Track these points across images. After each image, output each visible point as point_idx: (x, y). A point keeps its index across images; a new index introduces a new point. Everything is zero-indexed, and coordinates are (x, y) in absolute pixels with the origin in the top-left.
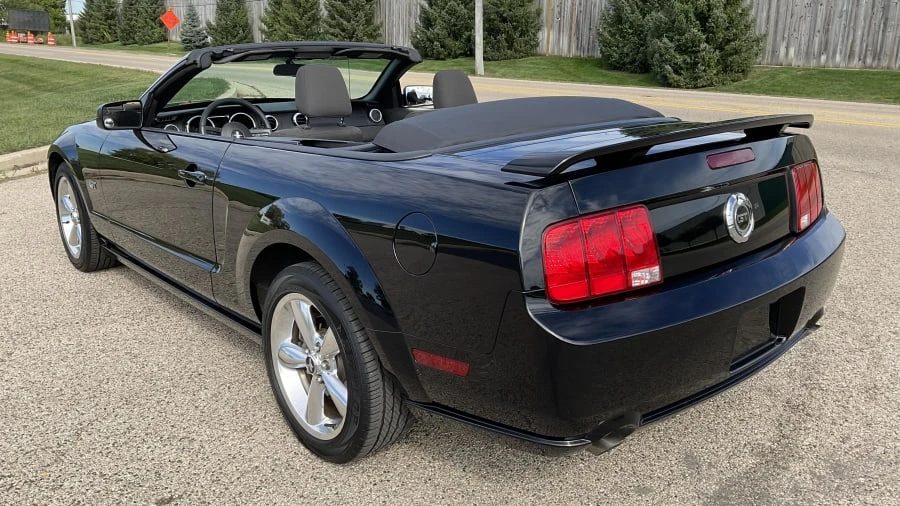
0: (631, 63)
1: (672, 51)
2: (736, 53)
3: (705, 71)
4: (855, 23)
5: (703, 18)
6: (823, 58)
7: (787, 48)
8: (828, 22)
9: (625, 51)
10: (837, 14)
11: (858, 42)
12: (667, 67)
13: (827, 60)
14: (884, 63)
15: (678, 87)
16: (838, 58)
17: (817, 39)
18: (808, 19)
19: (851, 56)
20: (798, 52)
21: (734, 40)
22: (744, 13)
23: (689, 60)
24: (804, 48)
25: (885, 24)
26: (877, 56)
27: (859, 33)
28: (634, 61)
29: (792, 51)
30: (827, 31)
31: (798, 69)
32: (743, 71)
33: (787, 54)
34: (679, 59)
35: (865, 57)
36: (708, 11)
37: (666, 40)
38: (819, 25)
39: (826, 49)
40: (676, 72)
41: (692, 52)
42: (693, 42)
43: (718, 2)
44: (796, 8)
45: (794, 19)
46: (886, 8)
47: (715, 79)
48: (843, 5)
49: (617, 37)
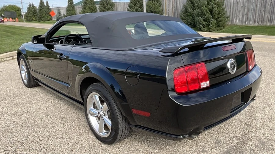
1: (202, 21)
2: (221, 21)
3: (212, 27)
4: (256, 12)
5: (211, 11)
6: (247, 22)
7: (236, 20)
8: (248, 12)
10: (251, 9)
11: (257, 17)
12: (201, 25)
13: (248, 23)
14: (265, 24)
15: (204, 31)
16: (251, 22)
17: (245, 17)
18: (242, 11)
19: (255, 22)
20: (239, 21)
21: (220, 17)
22: (223, 10)
23: (207, 23)
24: (241, 19)
25: (265, 12)
26: (262, 22)
27: (257, 15)
28: (191, 24)
29: (237, 21)
30: (248, 14)
31: (239, 26)
32: (223, 27)
34: (204, 23)
35: (259, 22)
36: (213, 9)
37: (200, 18)
38: (245, 13)
39: (247, 20)
40: (203, 27)
41: (208, 21)
42: (208, 18)
43: (216, 6)
44: (239, 8)
45: (238, 11)
46: (265, 8)
47: (215, 29)
48: (252, 7)
49: (186, 17)
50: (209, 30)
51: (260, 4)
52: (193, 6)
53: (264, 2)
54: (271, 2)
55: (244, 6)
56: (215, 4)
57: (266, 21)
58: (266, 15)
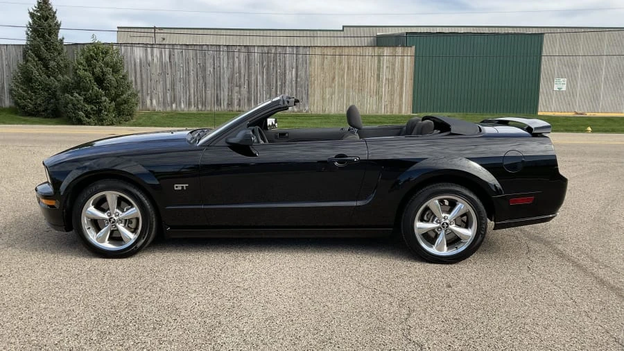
0: (43, 111)
1: (82, 102)
2: (125, 103)
3: (107, 115)
4: (189, 85)
5: (100, 81)
6: (174, 106)
7: (151, 100)
8: (173, 84)
9: (39, 102)
10: (178, 79)
11: (192, 96)
12: (81, 113)
13: (176, 107)
14: (209, 108)
15: (90, 125)
16: (182, 106)
17: (168, 95)
18: (161, 82)
19: (190, 104)
20: (158, 103)
21: (122, 95)
22: (124, 77)
23: (95, 108)
24: (161, 99)
26: (204, 104)
27: (192, 91)
28: (46, 110)
29: (154, 102)
30: (173, 89)
31: (160, 112)
32: (130, 115)
33: (152, 103)
34: (88, 107)
35: (198, 105)
36: (103, 76)
37: (76, 94)
38: (168, 86)
39: (174, 101)
40: (87, 116)
41: (97, 103)
42: (96, 96)
43: (109, 70)
44: (153, 76)
45: (153, 82)
46: (204, 78)
47: (115, 120)
48: (180, 75)
49: (29, 92)
50: (101, 122)
51: (195, 70)
52: (46, 66)
53: (200, 66)
54: (214, 68)
55: (163, 73)
56: (107, 65)
57: (209, 102)
58: (209, 92)
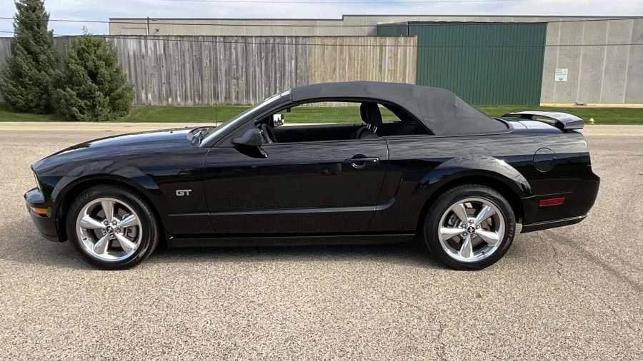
0: (35, 107)
1: (75, 97)
2: (120, 98)
3: (101, 110)
4: (185, 78)
5: (93, 75)
6: (170, 100)
7: (146, 94)
8: (168, 77)
9: (30, 98)
10: (173, 72)
11: (189, 90)
12: (74, 108)
13: (172, 99)
14: (206, 102)
15: (84, 121)
16: (179, 99)
17: (164, 88)
18: (156, 76)
19: (186, 98)
20: (154, 97)
21: (117, 89)
22: (118, 71)
23: (89, 103)
24: (157, 94)
26: (200, 98)
27: (188, 84)
28: (38, 106)
29: (150, 96)
30: (169, 83)
31: (155, 107)
32: (125, 110)
33: (147, 98)
34: (82, 103)
35: (194, 99)
36: (96, 69)
37: (68, 89)
38: (164, 80)
39: (170, 94)
40: (81, 112)
41: (92, 98)
42: (90, 91)
43: (102, 63)
44: (147, 69)
45: (147, 76)
46: (200, 70)
47: (109, 116)
48: (176, 67)
49: (20, 87)
50: (95, 118)
51: (191, 62)
52: (36, 60)
53: (196, 59)
54: (210, 60)
55: (158, 65)
56: (100, 58)
57: (206, 95)
58: (205, 85)
